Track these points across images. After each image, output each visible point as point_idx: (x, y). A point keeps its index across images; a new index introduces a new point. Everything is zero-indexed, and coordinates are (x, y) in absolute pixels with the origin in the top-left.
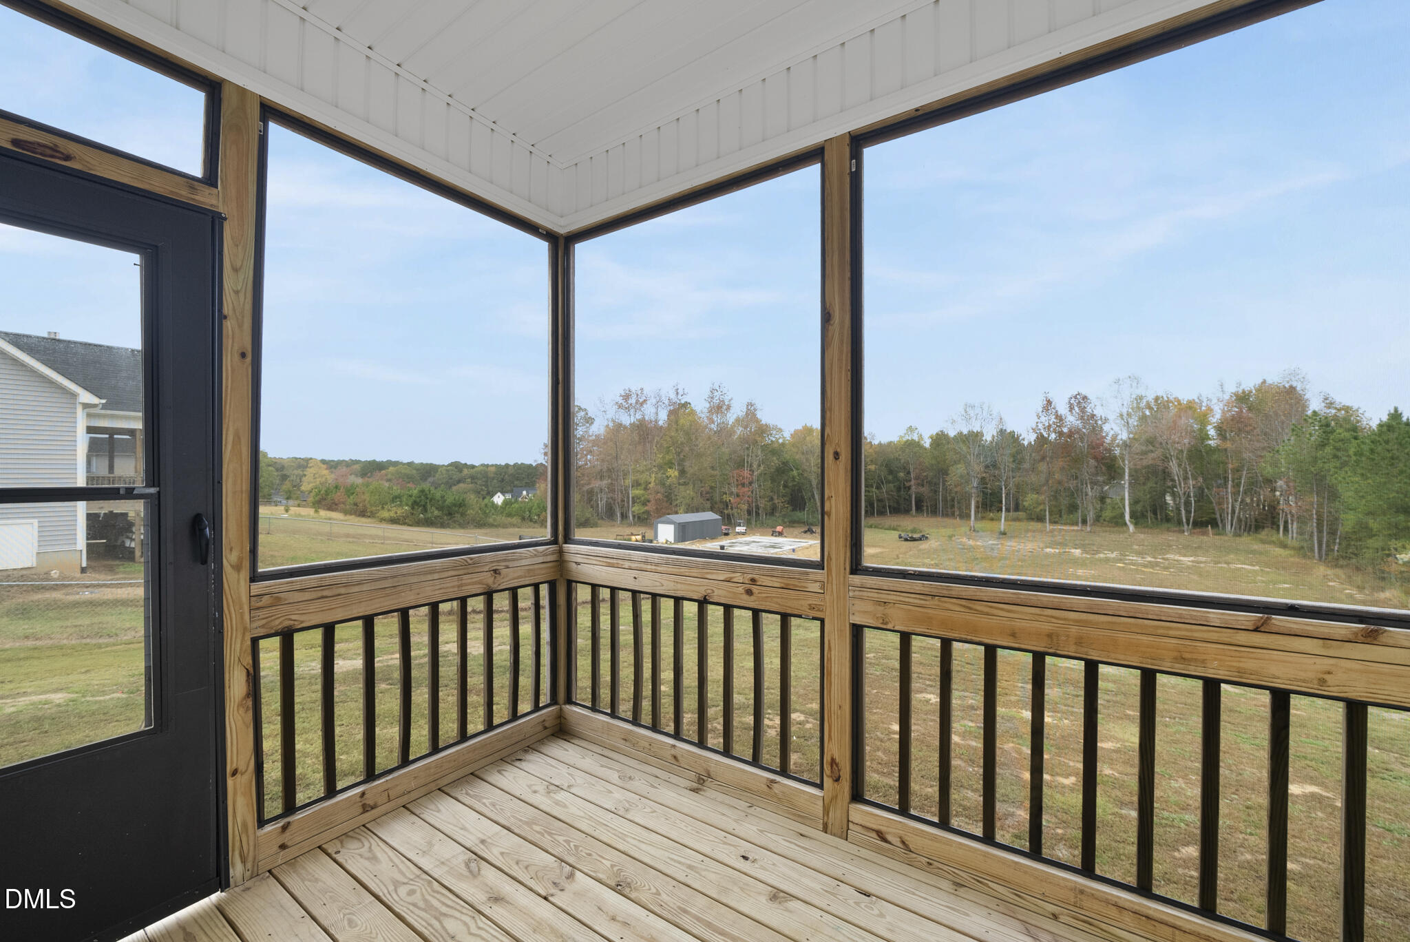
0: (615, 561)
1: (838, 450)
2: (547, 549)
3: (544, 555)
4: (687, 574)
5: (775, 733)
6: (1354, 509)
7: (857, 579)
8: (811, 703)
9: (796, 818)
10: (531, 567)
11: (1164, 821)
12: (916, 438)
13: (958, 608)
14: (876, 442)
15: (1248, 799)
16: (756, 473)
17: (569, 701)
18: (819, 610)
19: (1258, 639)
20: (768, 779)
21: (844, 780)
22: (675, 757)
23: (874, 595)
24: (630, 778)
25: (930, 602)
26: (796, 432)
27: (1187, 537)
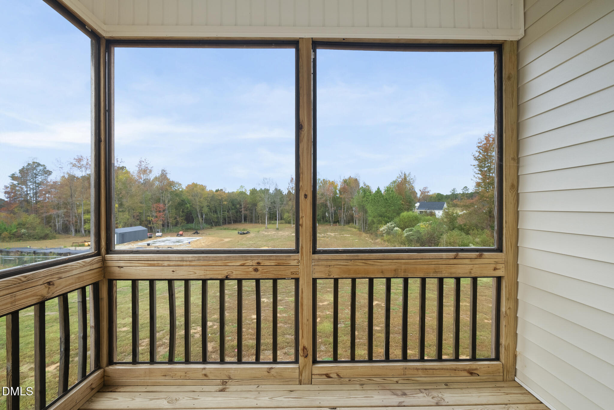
0: (155, 262)
1: (307, 194)
2: (93, 260)
3: (91, 265)
4: (214, 264)
5: (199, 336)
6: (371, 216)
7: (316, 256)
8: (213, 316)
9: (285, 383)
10: (81, 275)
11: (347, 325)
12: (244, 191)
13: (361, 264)
14: (227, 192)
15: (364, 311)
16: (167, 206)
17: (111, 362)
18: (296, 274)
19: (455, 261)
20: (268, 368)
21: (310, 356)
22: (205, 375)
23: (325, 263)
24: (176, 400)
25: (350, 263)
26: (189, 185)
27: (332, 227)
